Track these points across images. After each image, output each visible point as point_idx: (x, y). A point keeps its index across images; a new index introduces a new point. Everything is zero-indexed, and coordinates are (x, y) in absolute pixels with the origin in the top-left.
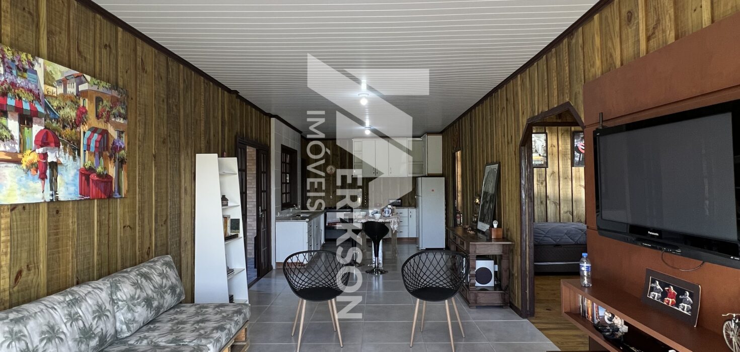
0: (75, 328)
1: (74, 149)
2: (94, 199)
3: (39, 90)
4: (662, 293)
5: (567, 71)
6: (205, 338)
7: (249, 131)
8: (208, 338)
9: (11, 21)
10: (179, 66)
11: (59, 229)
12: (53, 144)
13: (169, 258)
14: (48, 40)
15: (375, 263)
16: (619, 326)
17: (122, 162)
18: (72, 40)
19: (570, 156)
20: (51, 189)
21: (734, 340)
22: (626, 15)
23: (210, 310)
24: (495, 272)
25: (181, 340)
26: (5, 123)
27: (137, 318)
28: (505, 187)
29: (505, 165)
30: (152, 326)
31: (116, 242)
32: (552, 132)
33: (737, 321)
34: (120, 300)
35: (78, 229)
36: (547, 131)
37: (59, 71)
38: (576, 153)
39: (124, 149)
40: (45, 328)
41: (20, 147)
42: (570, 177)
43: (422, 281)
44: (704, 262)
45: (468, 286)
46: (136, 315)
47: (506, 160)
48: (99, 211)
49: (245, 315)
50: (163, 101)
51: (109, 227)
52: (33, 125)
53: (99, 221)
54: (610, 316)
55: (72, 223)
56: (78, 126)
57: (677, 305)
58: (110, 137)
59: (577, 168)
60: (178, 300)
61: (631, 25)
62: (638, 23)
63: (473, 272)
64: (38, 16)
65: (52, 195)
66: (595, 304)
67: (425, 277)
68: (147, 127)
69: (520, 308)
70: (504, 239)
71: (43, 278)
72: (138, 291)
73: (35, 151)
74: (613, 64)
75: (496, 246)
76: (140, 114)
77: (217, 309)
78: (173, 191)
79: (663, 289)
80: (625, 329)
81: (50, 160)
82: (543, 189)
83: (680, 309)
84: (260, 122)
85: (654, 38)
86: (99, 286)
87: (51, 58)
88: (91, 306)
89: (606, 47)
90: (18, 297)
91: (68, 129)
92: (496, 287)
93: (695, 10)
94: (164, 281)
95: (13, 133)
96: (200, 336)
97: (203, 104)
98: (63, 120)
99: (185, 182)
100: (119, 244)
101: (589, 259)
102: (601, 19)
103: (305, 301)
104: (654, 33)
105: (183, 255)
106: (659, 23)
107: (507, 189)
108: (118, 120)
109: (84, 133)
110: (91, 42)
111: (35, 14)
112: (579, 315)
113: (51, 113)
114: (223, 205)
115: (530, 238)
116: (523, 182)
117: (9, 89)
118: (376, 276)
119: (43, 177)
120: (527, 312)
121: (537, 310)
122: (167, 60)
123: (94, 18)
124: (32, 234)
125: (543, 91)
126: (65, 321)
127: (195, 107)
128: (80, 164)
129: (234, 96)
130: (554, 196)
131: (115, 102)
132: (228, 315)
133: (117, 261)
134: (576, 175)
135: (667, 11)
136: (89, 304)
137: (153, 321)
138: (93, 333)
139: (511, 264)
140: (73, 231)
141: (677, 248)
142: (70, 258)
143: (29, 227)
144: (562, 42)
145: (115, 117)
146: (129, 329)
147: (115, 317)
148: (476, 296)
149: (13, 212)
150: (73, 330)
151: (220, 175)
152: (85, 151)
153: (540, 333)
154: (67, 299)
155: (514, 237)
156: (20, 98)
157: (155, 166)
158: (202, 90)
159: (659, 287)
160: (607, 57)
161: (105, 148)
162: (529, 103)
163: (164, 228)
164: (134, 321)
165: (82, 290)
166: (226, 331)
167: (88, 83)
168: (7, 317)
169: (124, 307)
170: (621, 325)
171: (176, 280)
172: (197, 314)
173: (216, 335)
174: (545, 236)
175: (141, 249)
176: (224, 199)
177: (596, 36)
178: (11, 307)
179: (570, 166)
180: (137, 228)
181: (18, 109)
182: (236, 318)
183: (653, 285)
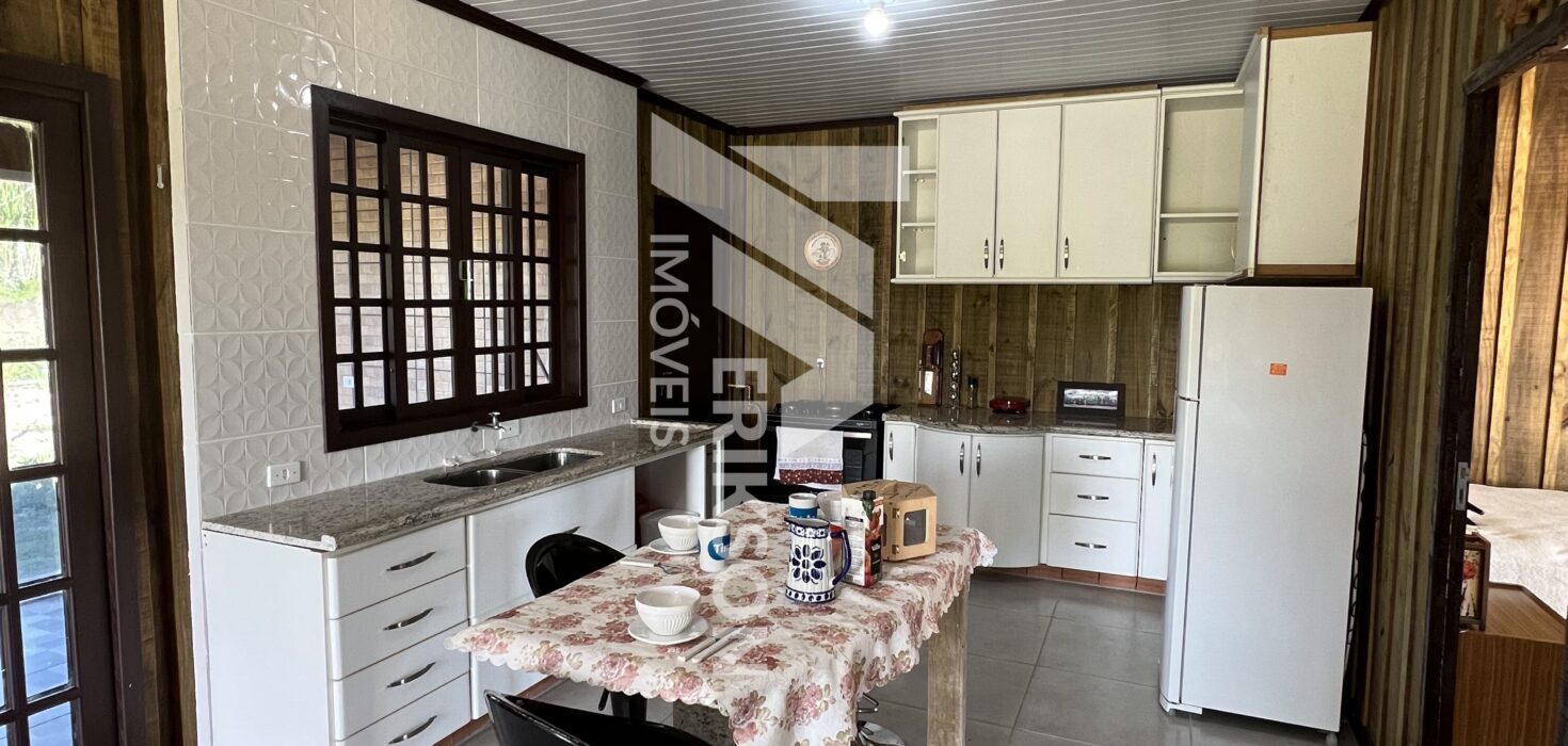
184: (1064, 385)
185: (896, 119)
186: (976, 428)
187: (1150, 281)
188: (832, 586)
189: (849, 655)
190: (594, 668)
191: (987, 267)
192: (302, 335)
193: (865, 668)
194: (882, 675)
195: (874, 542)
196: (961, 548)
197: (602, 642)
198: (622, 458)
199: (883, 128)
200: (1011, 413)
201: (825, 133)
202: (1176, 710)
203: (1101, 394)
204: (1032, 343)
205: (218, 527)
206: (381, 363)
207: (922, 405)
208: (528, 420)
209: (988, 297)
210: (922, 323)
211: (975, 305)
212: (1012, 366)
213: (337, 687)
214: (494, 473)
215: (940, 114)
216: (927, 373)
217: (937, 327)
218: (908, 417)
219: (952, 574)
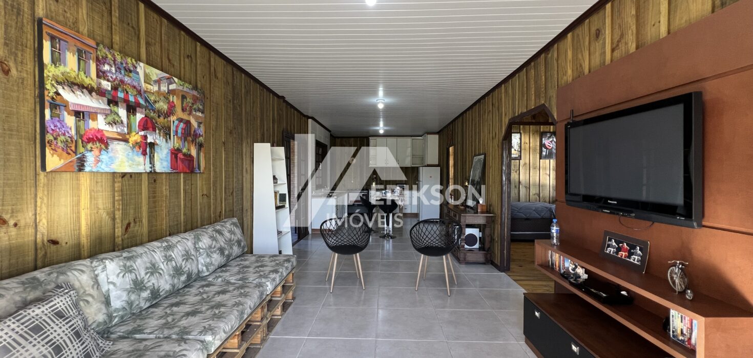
0: (170, 266)
1: (167, 134)
2: (181, 173)
3: (140, 87)
4: (617, 249)
5: (544, 79)
6: (264, 278)
7: (292, 128)
8: (267, 278)
9: (119, 32)
10: (241, 75)
11: (156, 194)
12: (151, 129)
13: (235, 220)
14: (146, 49)
15: (387, 231)
16: (581, 274)
17: (200, 146)
18: (163, 51)
19: (538, 151)
20: (151, 163)
21: (677, 281)
22: (595, 32)
23: (266, 259)
24: (480, 238)
25: (247, 279)
26: (116, 111)
27: (214, 262)
28: (490, 172)
29: (489, 156)
30: (224, 269)
31: (197, 206)
32: (525, 132)
33: (680, 266)
34: (201, 249)
35: (170, 194)
36: (521, 132)
37: (155, 73)
38: (543, 149)
39: (202, 136)
40: (149, 265)
41: (127, 129)
42: (538, 167)
43: (425, 242)
44: (653, 223)
45: (459, 248)
46: (213, 259)
47: (491, 152)
48: (185, 182)
49: (293, 263)
50: (230, 101)
51: (192, 195)
52: (137, 114)
53: (184, 190)
54: (574, 267)
55: (165, 189)
56: (169, 116)
57: (629, 257)
58: (192, 126)
59: (544, 160)
60: (243, 250)
61: (598, 41)
62: (605, 39)
63: (463, 237)
64: (139, 31)
65: (151, 168)
66: (561, 257)
67: (427, 239)
68: (218, 120)
69: (499, 264)
70: (488, 212)
71: (145, 229)
72: (214, 242)
73: (138, 133)
74: (582, 72)
75: (481, 217)
76: (213, 110)
77: (271, 258)
78: (238, 170)
79: (618, 245)
80: (586, 276)
81: (149, 141)
82: (517, 176)
83: (632, 260)
84: (300, 121)
85: (617, 49)
86: (186, 237)
87: (149, 63)
88: (180, 251)
89: (577, 59)
90: (128, 243)
91: (162, 118)
92: (480, 249)
93: (654, 25)
94: (233, 236)
95: (122, 119)
96: (261, 276)
97: (259, 105)
98: (159, 111)
99: (246, 165)
100: (199, 207)
101: (558, 224)
102: (573, 37)
103: (337, 254)
104: (618, 45)
105: (245, 219)
106: (623, 37)
107: (491, 175)
108: (198, 114)
109: (174, 122)
110: (178, 53)
111: (136, 28)
112: (549, 267)
113: (149, 105)
114: (274, 183)
115: (508, 210)
116: (504, 168)
117: (119, 85)
118: (387, 240)
119: (144, 153)
120: (504, 268)
121: (511, 266)
122: (233, 70)
123: (179, 34)
124: (137, 196)
125: (523, 96)
126: (163, 261)
127: (253, 107)
128: (171, 145)
129: (282, 101)
130: (525, 181)
131: (195, 99)
132: (280, 262)
133: (197, 221)
134: (543, 166)
135: (630, 27)
136: (179, 249)
137: (224, 266)
138: (183, 271)
139: (492, 232)
140: (166, 196)
141: (632, 212)
142: (164, 216)
143: (135, 191)
144: (540, 56)
145: (195, 111)
146: (208, 270)
147: (197, 261)
148: (465, 255)
149: (123, 179)
150: (168, 267)
151: (273, 160)
152: (174, 136)
153: (514, 282)
154: (164, 245)
155: (496, 210)
156: (127, 92)
157: (225, 151)
158: (259, 95)
159: (614, 244)
160: (578, 66)
161: (188, 134)
162: (510, 106)
163: (231, 198)
164: (211, 264)
165: (174, 239)
166: (280, 274)
167: (176, 83)
168: (122, 256)
169: (204, 254)
170: (582, 274)
171: (241, 236)
172: (257, 261)
173: (273, 276)
174: (518, 212)
175: (215, 212)
176: (274, 178)
177: (568, 50)
178: (123, 249)
179: (538, 159)
180: (212, 197)
181: (126, 101)
182: (286, 265)
183: (609, 243)
185: (369, 138)
187: (410, 166)
215: (377, 138)
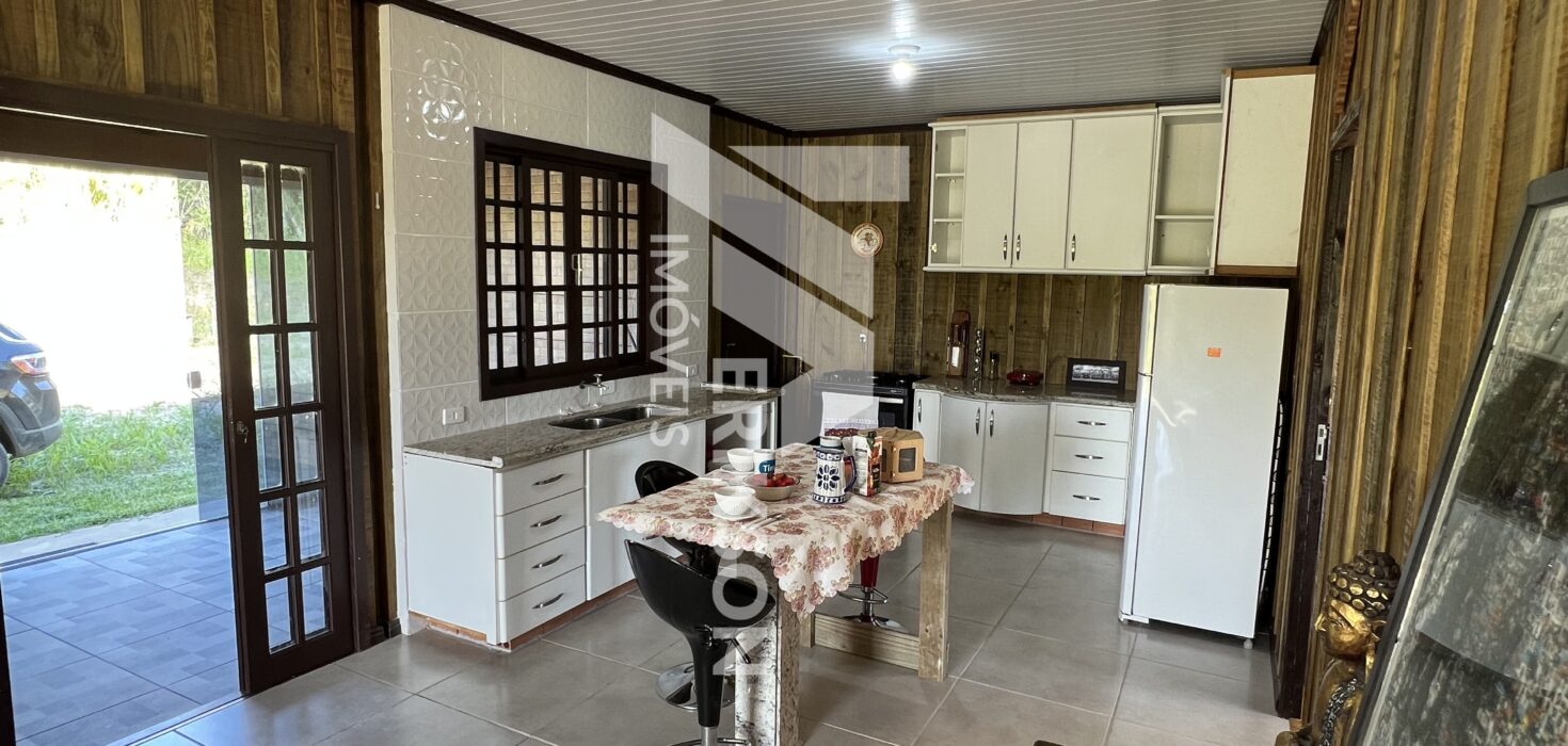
184: (1072, 362)
185: (931, 129)
186: (991, 396)
187: (1144, 273)
188: (843, 493)
189: (850, 531)
190: (689, 531)
191: (1005, 258)
192: (466, 313)
193: (862, 543)
194: (874, 550)
195: (874, 467)
196: (943, 477)
197: (695, 518)
198: (696, 413)
199: (922, 133)
200: (1027, 383)
201: (871, 136)
202: (1130, 621)
203: (1105, 370)
204: (1046, 324)
205: (415, 451)
206: (515, 334)
207: (949, 376)
208: (621, 381)
209: (1009, 284)
210: (951, 304)
211: (998, 290)
212: (1028, 344)
213: (501, 563)
214: (598, 421)
215: (969, 125)
216: (954, 348)
217: (964, 309)
218: (935, 386)
219: (933, 494)
